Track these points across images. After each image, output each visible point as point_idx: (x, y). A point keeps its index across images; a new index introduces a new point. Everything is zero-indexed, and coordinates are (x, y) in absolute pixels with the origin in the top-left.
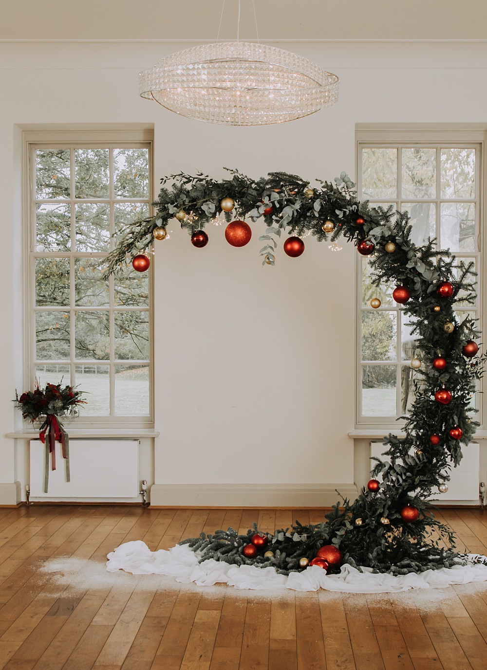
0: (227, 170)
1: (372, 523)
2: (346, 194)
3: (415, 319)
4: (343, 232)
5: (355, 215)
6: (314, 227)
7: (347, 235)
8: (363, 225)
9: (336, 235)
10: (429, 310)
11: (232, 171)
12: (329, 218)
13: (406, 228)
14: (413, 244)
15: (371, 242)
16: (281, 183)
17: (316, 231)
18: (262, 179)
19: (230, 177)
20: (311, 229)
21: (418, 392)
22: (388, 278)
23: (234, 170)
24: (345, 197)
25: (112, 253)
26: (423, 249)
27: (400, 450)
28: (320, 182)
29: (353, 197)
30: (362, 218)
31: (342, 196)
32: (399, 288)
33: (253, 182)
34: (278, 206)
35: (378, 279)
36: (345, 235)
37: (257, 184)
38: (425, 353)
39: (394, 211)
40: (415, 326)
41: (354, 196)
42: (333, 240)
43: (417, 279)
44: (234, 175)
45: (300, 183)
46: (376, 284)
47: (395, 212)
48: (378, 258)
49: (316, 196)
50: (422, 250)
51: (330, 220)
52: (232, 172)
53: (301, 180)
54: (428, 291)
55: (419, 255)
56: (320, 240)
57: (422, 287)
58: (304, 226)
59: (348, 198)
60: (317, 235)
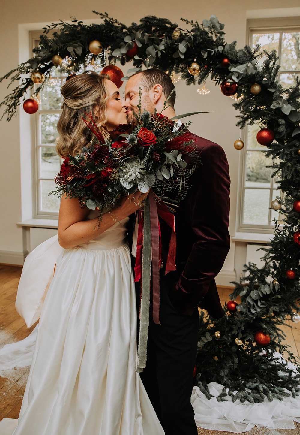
0: (97, 13)
1: (228, 339)
2: (212, 34)
3: (278, 161)
4: (210, 74)
5: (221, 55)
6: (182, 72)
7: (214, 79)
8: (227, 65)
9: (203, 77)
10: (293, 153)
11: (101, 14)
12: (195, 60)
13: (273, 69)
14: (280, 85)
15: (233, 80)
16: (153, 28)
17: (184, 75)
18: (134, 24)
19: (100, 21)
20: (179, 72)
21: (277, 229)
22: (253, 120)
23: (104, 14)
24: (212, 37)
25: (7, 98)
26: (291, 90)
27: (258, 276)
28: (186, 22)
29: (219, 38)
30: (227, 57)
31: (209, 37)
32: (263, 130)
33: (124, 27)
34: (140, 45)
35: (243, 121)
36: (212, 78)
37: (128, 29)
38: (287, 193)
39: (261, 51)
40: (277, 169)
41: (222, 37)
42: (199, 83)
43: (282, 121)
44: (104, 19)
45: (169, 26)
46: (240, 126)
47: (263, 52)
48: (244, 100)
49: (182, 38)
50: (289, 92)
51: (196, 62)
52: (102, 16)
53: (170, 23)
54: (293, 135)
55: (285, 96)
56: (189, 83)
57: (286, 129)
58: (172, 70)
59: (215, 39)
60: (186, 79)
